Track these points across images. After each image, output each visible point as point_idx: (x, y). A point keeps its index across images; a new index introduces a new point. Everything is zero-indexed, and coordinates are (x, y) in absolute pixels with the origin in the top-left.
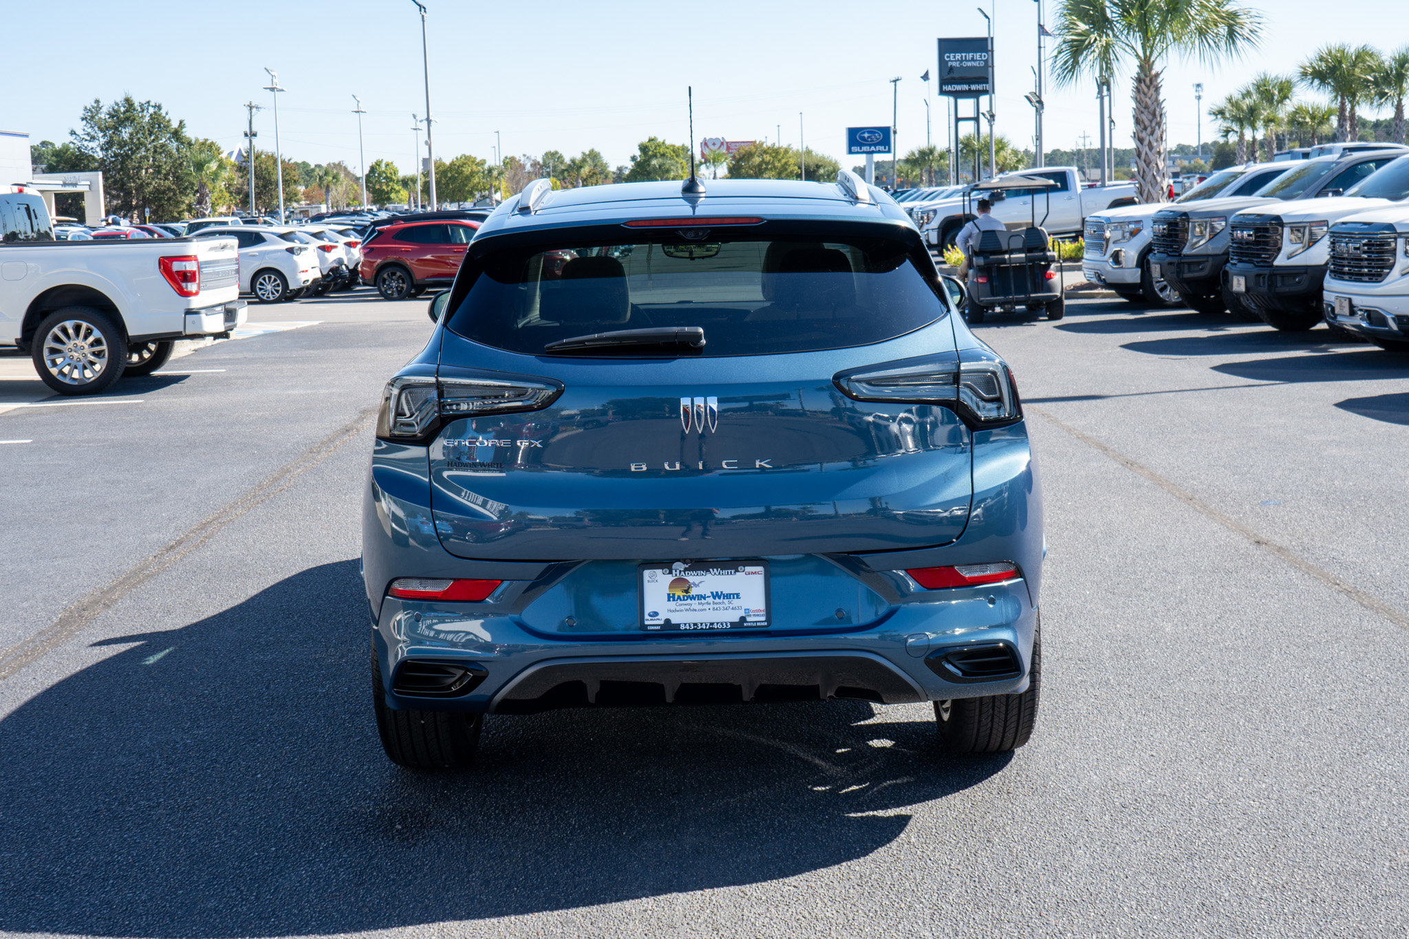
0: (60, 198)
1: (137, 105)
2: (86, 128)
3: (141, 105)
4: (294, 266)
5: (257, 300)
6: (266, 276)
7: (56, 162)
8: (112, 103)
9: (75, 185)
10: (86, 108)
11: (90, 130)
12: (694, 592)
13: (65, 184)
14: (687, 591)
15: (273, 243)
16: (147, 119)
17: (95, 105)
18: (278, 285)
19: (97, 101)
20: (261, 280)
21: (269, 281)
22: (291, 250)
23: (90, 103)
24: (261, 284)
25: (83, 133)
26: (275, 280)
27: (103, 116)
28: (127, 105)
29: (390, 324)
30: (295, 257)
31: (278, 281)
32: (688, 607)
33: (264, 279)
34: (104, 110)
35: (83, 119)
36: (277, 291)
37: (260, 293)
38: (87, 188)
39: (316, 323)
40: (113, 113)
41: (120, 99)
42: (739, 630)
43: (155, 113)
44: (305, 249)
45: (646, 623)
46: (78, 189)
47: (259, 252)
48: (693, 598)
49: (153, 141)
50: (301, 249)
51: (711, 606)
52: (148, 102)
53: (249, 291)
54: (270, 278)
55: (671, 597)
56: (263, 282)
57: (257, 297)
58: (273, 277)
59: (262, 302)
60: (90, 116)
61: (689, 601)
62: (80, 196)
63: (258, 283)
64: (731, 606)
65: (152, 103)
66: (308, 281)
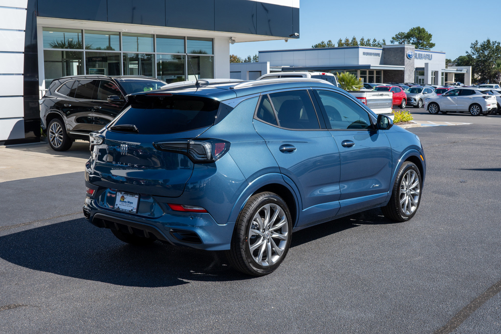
0: (456, 75)
1: (491, 42)
2: (472, 51)
3: (493, 42)
4: (485, 103)
5: (470, 114)
6: (475, 106)
7: (460, 62)
8: (483, 42)
9: (461, 71)
10: (472, 43)
11: (473, 51)
12: (125, 200)
13: (457, 70)
14: (123, 200)
15: (479, 94)
16: (495, 47)
17: (476, 43)
18: (478, 110)
19: (477, 41)
20: (472, 107)
21: (476, 108)
22: (484, 97)
23: (474, 42)
24: (473, 109)
25: (471, 52)
26: (477, 108)
27: (478, 46)
28: (488, 42)
29: (493, 126)
30: (486, 100)
31: (479, 108)
32: (123, 204)
33: (474, 107)
34: (479, 44)
35: (471, 48)
36: (478, 112)
37: (472, 112)
38: (466, 72)
39: (469, 124)
40: (483, 45)
41: (486, 40)
42: (130, 213)
43: (498, 45)
44: (491, 97)
45: (115, 207)
46: (462, 72)
47: (473, 97)
48: (124, 202)
49: (496, 55)
50: (488, 97)
51: (127, 205)
52: (496, 42)
53: (468, 111)
54: (476, 107)
55: (120, 201)
56: (473, 108)
57: (471, 113)
58: (477, 106)
59: (472, 115)
60: (474, 46)
61: (123, 203)
62: (463, 74)
63: (471, 108)
64: (131, 206)
65: (497, 42)
66: (490, 109)
